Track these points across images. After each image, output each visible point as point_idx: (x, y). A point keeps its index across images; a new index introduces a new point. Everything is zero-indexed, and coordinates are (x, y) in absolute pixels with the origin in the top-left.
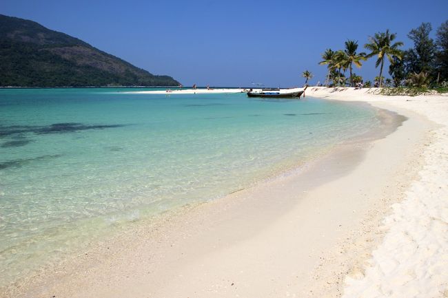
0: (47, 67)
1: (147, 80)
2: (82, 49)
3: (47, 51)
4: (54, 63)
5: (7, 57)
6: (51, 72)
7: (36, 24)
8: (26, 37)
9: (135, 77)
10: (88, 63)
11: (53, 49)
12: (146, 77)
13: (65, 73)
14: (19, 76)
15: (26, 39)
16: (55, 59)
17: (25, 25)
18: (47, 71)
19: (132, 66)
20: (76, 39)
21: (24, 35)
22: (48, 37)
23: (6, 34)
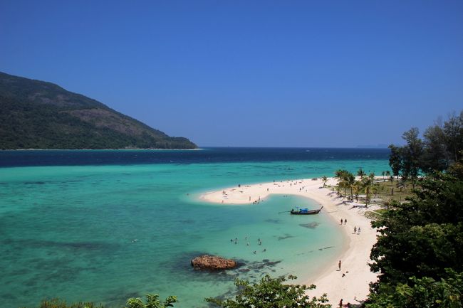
0: (66, 129)
1: (164, 143)
2: (101, 112)
3: (67, 114)
4: (74, 125)
5: (29, 119)
6: (71, 134)
7: (56, 86)
8: (46, 99)
9: (152, 139)
10: (106, 125)
11: (72, 112)
12: (164, 139)
13: (84, 135)
14: (40, 139)
15: (46, 101)
16: (75, 122)
17: (45, 87)
18: (67, 133)
19: (148, 128)
20: (94, 100)
21: (45, 96)
22: (67, 98)
23: (27, 97)
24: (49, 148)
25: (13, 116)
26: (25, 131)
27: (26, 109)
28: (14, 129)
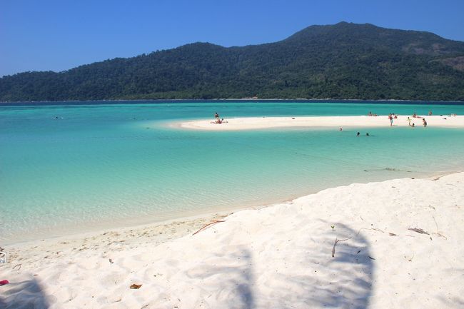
0: (435, 79)
3: (438, 63)
4: (443, 75)
5: (396, 70)
6: (439, 85)
7: (432, 34)
8: (420, 49)
11: (444, 60)
13: (454, 86)
14: (404, 89)
15: (419, 51)
16: (446, 70)
17: (421, 37)
18: (435, 83)
21: (419, 47)
22: (444, 47)
23: (401, 48)
24: (410, 99)
25: (381, 67)
26: (391, 82)
27: (395, 60)
28: (379, 80)
